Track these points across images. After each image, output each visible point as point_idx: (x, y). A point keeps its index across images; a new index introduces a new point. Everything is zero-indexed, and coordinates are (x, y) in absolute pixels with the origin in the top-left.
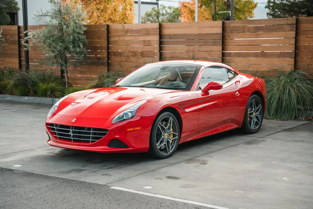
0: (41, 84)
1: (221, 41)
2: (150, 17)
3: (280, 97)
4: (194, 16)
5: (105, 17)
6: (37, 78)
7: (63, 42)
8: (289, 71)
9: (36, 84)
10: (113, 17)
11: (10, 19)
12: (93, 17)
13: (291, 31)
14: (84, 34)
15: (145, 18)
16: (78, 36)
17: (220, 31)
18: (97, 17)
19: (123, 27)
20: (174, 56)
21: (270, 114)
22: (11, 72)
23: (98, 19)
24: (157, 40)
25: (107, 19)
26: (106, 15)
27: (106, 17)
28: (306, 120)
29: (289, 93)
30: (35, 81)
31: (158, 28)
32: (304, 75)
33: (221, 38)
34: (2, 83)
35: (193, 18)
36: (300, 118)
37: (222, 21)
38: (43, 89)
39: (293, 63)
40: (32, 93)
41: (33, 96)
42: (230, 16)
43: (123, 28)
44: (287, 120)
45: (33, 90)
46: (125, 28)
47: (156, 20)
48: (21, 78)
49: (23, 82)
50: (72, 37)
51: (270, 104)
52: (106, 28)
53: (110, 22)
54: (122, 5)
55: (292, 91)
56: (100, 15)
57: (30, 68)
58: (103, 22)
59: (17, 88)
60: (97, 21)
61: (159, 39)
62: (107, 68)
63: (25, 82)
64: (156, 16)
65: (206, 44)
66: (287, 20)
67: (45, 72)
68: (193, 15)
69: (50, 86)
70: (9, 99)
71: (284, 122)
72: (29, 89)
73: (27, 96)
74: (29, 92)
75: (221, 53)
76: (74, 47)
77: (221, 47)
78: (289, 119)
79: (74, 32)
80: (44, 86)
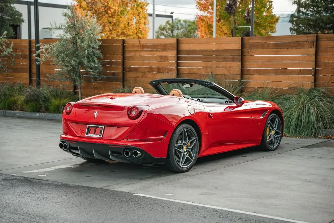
0: (53, 100)
1: (240, 57)
2: (164, 31)
3: (299, 115)
4: (211, 31)
5: (117, 30)
6: (49, 94)
7: (77, 57)
8: (309, 88)
9: (48, 100)
10: (126, 31)
11: (13, 31)
12: (105, 30)
13: (311, 47)
14: (99, 49)
15: (158, 32)
16: (93, 51)
17: (238, 47)
18: (109, 31)
19: (140, 41)
20: (192, 72)
21: (289, 131)
22: (21, 87)
23: (110, 33)
24: (174, 55)
25: (120, 33)
26: (118, 29)
27: (119, 30)
28: (325, 138)
29: (308, 111)
30: (47, 97)
31: (176, 43)
32: (324, 93)
33: (240, 55)
34: (12, 98)
35: (210, 32)
36: (319, 136)
37: (242, 38)
38: (55, 105)
39: (313, 80)
40: (43, 109)
41: (45, 112)
42: (250, 31)
43: (140, 43)
44: (306, 138)
45: (45, 106)
46: (141, 43)
47: (170, 34)
48: (32, 93)
49: (35, 98)
50: (86, 51)
51: (290, 121)
52: (122, 43)
53: (122, 36)
54: (136, 18)
55: (312, 109)
56: (112, 28)
57: (41, 84)
58: (116, 36)
59: (28, 104)
60: (109, 35)
61: (176, 55)
62: (122, 84)
63: (36, 98)
64: (170, 30)
65: (225, 60)
66: (307, 37)
67: (57, 87)
68: (211, 29)
69: (62, 102)
70: (19, 115)
71: (303, 139)
72: (40, 104)
73: (39, 112)
74: (40, 108)
75: (240, 69)
76: (89, 62)
77: (240, 63)
78: (308, 136)
79: (89, 46)
80: (56, 102)
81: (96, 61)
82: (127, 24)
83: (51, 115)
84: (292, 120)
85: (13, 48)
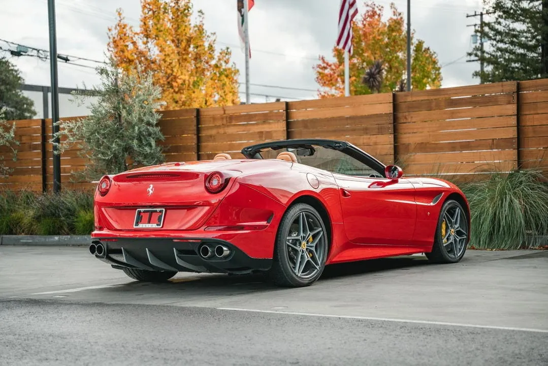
0: (82, 213)
1: (391, 126)
3: (495, 214)
6: (75, 203)
7: (122, 137)
9: (74, 212)
13: (509, 103)
14: (157, 125)
16: (148, 129)
17: (389, 109)
19: (225, 110)
21: (480, 241)
22: (29, 196)
24: (282, 129)
28: (541, 249)
29: (510, 205)
30: (71, 209)
31: (285, 109)
32: (534, 176)
33: (392, 122)
34: (14, 215)
36: (530, 246)
37: (393, 94)
38: (86, 220)
39: (515, 157)
40: (66, 229)
41: (68, 234)
43: (225, 113)
44: (508, 250)
45: (68, 224)
46: (227, 112)
48: (47, 204)
49: (51, 211)
50: (137, 128)
51: (480, 225)
52: (195, 114)
54: (218, 93)
55: (516, 201)
57: (62, 187)
59: (39, 222)
61: (285, 129)
63: (54, 211)
65: (366, 131)
66: (502, 86)
70: (24, 241)
71: (504, 251)
72: (61, 221)
73: (58, 234)
74: (61, 228)
75: (392, 146)
76: (141, 145)
77: (392, 136)
78: (512, 247)
79: (141, 120)
80: (87, 217)
81: (153, 143)
82: (204, 102)
83: (78, 238)
84: (483, 223)
85: (15, 133)
